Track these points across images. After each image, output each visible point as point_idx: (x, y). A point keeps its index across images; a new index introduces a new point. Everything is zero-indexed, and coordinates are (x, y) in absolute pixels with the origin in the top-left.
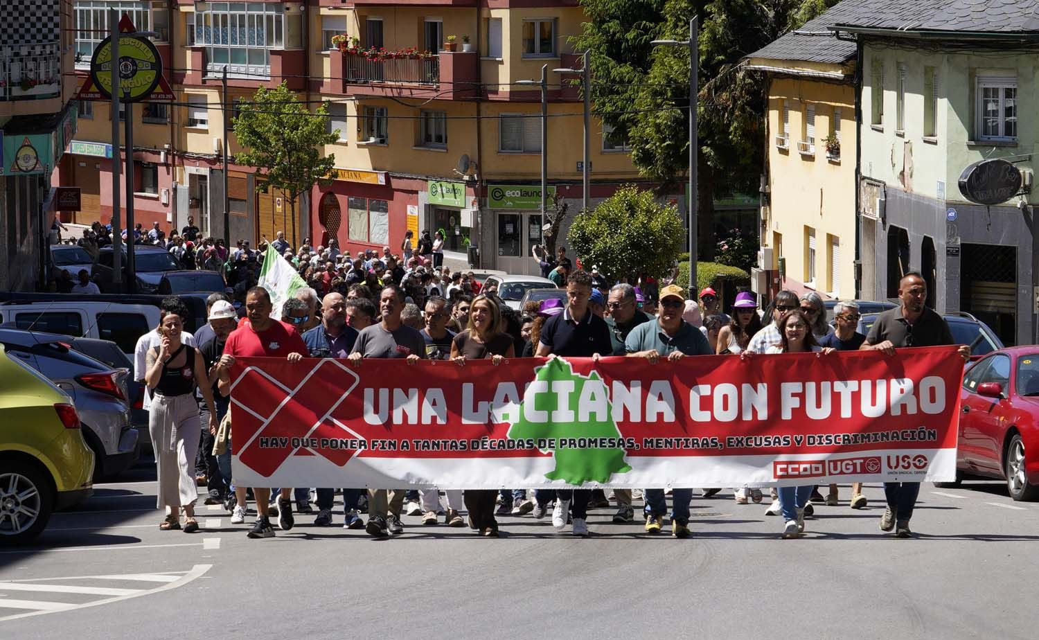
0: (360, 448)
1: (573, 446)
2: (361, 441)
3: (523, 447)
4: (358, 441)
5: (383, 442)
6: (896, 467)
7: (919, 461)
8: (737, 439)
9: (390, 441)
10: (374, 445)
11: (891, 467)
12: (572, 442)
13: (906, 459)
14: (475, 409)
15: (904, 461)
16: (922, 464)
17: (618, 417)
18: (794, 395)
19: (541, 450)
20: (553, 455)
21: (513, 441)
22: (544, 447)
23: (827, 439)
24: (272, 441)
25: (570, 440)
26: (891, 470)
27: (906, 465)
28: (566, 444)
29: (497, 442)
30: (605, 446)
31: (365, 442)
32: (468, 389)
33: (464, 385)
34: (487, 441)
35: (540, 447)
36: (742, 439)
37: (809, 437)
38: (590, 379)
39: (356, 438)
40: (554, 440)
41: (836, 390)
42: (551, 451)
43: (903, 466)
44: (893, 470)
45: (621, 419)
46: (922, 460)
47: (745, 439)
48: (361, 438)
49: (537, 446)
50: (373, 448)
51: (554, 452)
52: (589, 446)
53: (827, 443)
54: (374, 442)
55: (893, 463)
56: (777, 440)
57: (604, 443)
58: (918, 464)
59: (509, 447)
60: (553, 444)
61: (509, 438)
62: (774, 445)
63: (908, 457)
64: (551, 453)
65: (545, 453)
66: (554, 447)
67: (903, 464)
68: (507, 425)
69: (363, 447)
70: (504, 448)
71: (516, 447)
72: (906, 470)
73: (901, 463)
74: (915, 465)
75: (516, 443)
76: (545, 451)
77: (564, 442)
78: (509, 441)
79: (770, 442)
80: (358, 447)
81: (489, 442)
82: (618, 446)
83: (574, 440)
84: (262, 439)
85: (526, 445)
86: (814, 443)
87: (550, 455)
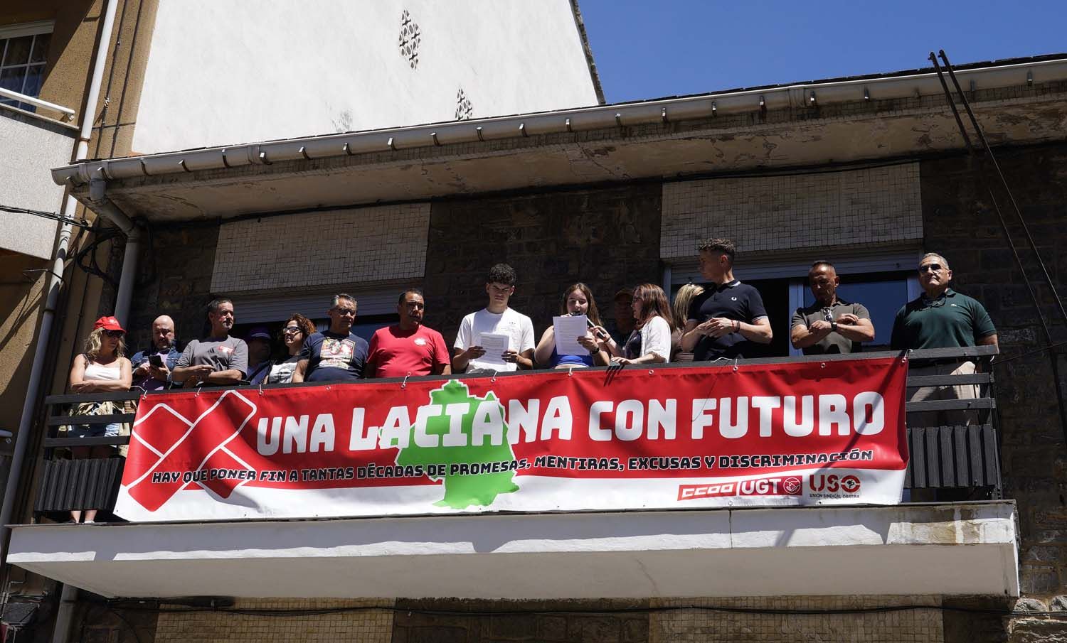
0: (248, 478)
1: (465, 472)
2: (250, 472)
3: (412, 475)
4: (248, 473)
5: (273, 473)
6: (820, 489)
7: (849, 483)
8: (640, 460)
9: (279, 473)
10: (263, 476)
11: (814, 489)
12: (464, 468)
13: (833, 480)
14: (365, 435)
15: (830, 482)
16: (853, 487)
17: (514, 439)
18: (706, 412)
19: (430, 477)
20: (443, 483)
21: (402, 469)
22: (434, 473)
23: (743, 461)
24: (165, 475)
25: (462, 466)
26: (814, 492)
27: (833, 487)
28: (457, 470)
29: (385, 469)
30: (498, 471)
31: (254, 473)
32: (359, 415)
33: (356, 410)
34: (374, 468)
35: (429, 474)
36: (646, 460)
37: (722, 459)
38: (487, 400)
39: (245, 468)
40: (444, 466)
41: (754, 405)
42: (441, 478)
43: (830, 489)
44: (817, 492)
45: (516, 442)
46: (854, 481)
47: (649, 460)
48: (252, 469)
49: (426, 473)
50: (261, 479)
51: (444, 479)
52: (482, 472)
53: (742, 466)
54: (263, 473)
55: (817, 484)
56: (685, 462)
57: (497, 467)
58: (847, 486)
59: (397, 475)
60: (443, 470)
61: (397, 465)
62: (682, 467)
63: (836, 478)
64: (442, 480)
65: (435, 480)
66: (444, 474)
67: (830, 485)
68: (396, 450)
69: (251, 478)
70: (392, 475)
71: (404, 474)
72: (833, 493)
73: (827, 484)
74: (844, 487)
75: (404, 470)
76: (435, 478)
77: (455, 468)
78: (397, 468)
79: (677, 464)
80: (246, 478)
81: (376, 469)
82: (510, 469)
83: (466, 466)
84: (155, 474)
85: (415, 472)
86: (727, 465)
87: (440, 482)
